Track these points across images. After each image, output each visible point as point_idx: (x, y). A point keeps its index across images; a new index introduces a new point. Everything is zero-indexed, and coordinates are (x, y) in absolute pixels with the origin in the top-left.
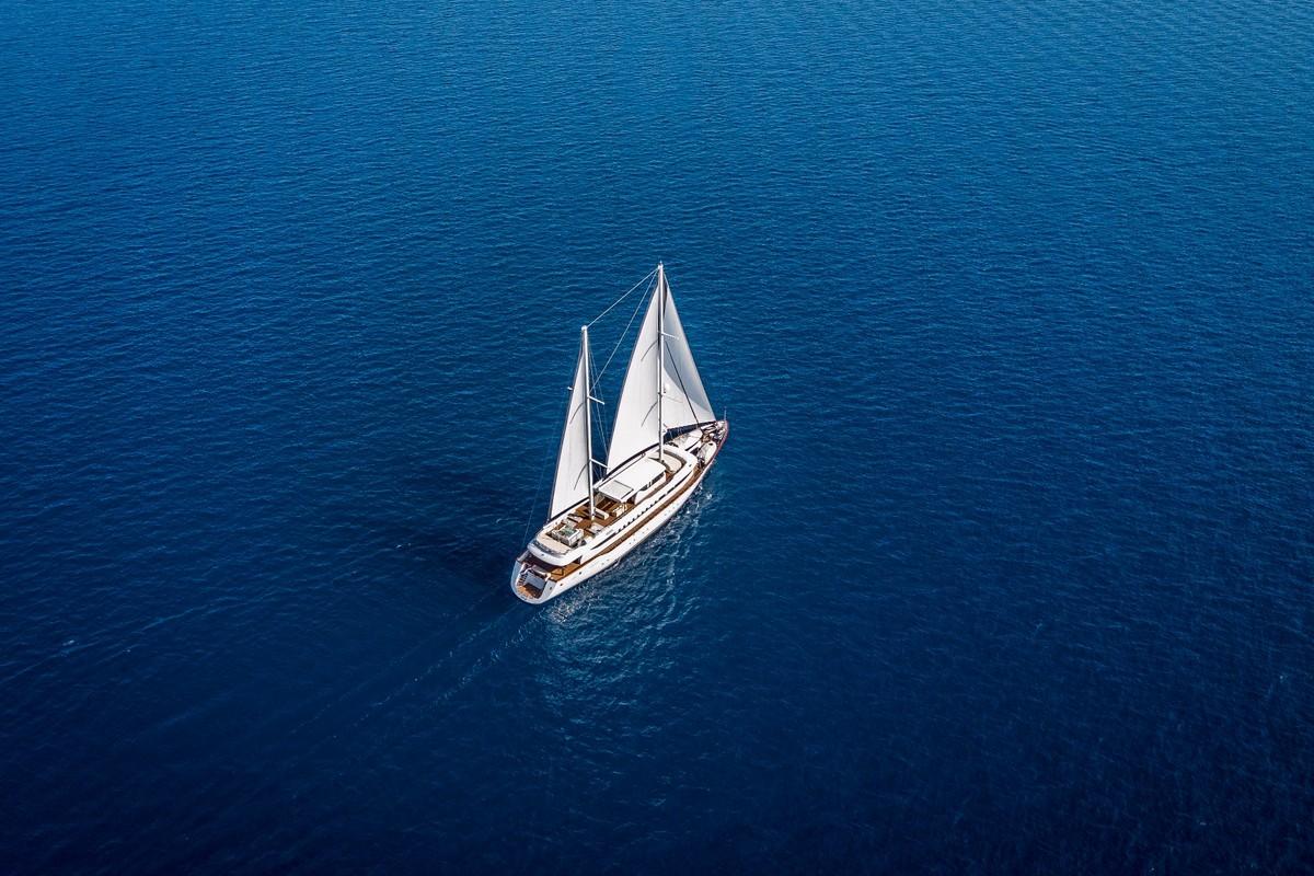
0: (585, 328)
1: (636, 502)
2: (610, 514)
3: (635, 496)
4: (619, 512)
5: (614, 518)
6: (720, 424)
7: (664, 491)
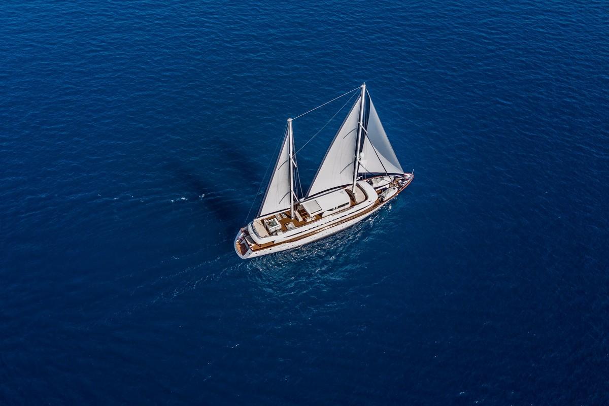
0: (290, 120)
1: (323, 216)
2: (304, 219)
3: (323, 213)
4: (308, 220)
5: (305, 223)
6: (408, 175)
7: (346, 213)
